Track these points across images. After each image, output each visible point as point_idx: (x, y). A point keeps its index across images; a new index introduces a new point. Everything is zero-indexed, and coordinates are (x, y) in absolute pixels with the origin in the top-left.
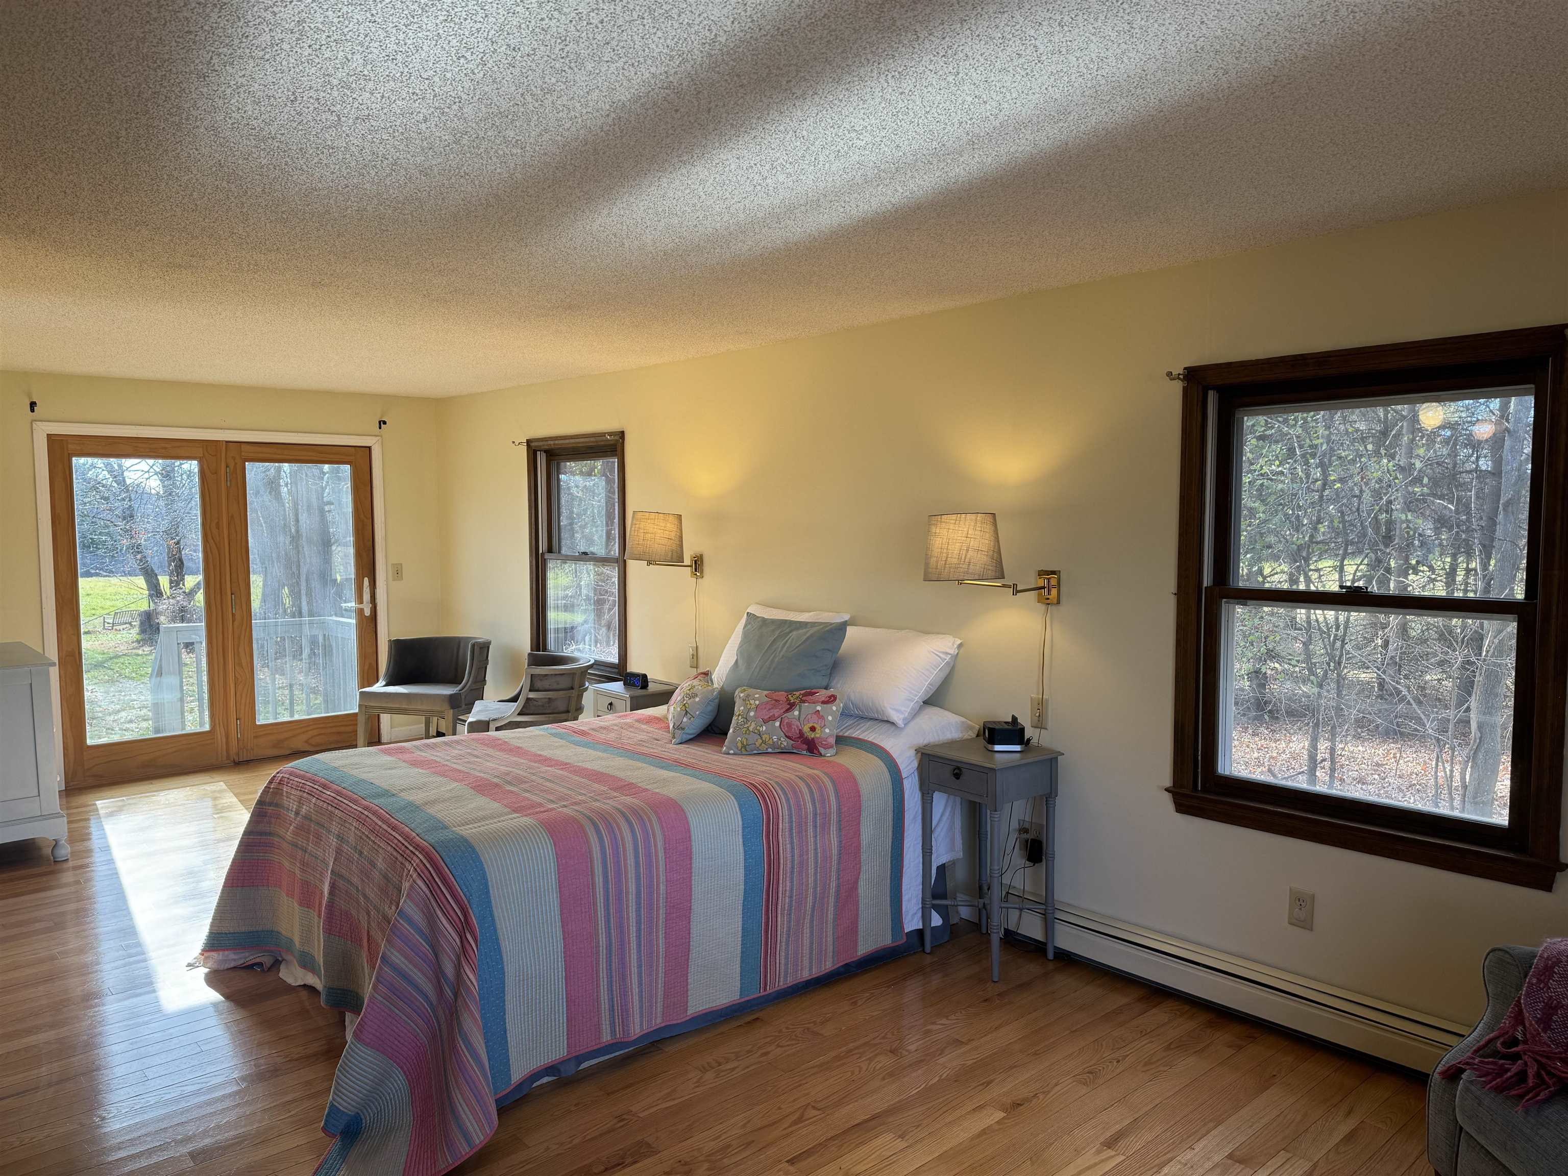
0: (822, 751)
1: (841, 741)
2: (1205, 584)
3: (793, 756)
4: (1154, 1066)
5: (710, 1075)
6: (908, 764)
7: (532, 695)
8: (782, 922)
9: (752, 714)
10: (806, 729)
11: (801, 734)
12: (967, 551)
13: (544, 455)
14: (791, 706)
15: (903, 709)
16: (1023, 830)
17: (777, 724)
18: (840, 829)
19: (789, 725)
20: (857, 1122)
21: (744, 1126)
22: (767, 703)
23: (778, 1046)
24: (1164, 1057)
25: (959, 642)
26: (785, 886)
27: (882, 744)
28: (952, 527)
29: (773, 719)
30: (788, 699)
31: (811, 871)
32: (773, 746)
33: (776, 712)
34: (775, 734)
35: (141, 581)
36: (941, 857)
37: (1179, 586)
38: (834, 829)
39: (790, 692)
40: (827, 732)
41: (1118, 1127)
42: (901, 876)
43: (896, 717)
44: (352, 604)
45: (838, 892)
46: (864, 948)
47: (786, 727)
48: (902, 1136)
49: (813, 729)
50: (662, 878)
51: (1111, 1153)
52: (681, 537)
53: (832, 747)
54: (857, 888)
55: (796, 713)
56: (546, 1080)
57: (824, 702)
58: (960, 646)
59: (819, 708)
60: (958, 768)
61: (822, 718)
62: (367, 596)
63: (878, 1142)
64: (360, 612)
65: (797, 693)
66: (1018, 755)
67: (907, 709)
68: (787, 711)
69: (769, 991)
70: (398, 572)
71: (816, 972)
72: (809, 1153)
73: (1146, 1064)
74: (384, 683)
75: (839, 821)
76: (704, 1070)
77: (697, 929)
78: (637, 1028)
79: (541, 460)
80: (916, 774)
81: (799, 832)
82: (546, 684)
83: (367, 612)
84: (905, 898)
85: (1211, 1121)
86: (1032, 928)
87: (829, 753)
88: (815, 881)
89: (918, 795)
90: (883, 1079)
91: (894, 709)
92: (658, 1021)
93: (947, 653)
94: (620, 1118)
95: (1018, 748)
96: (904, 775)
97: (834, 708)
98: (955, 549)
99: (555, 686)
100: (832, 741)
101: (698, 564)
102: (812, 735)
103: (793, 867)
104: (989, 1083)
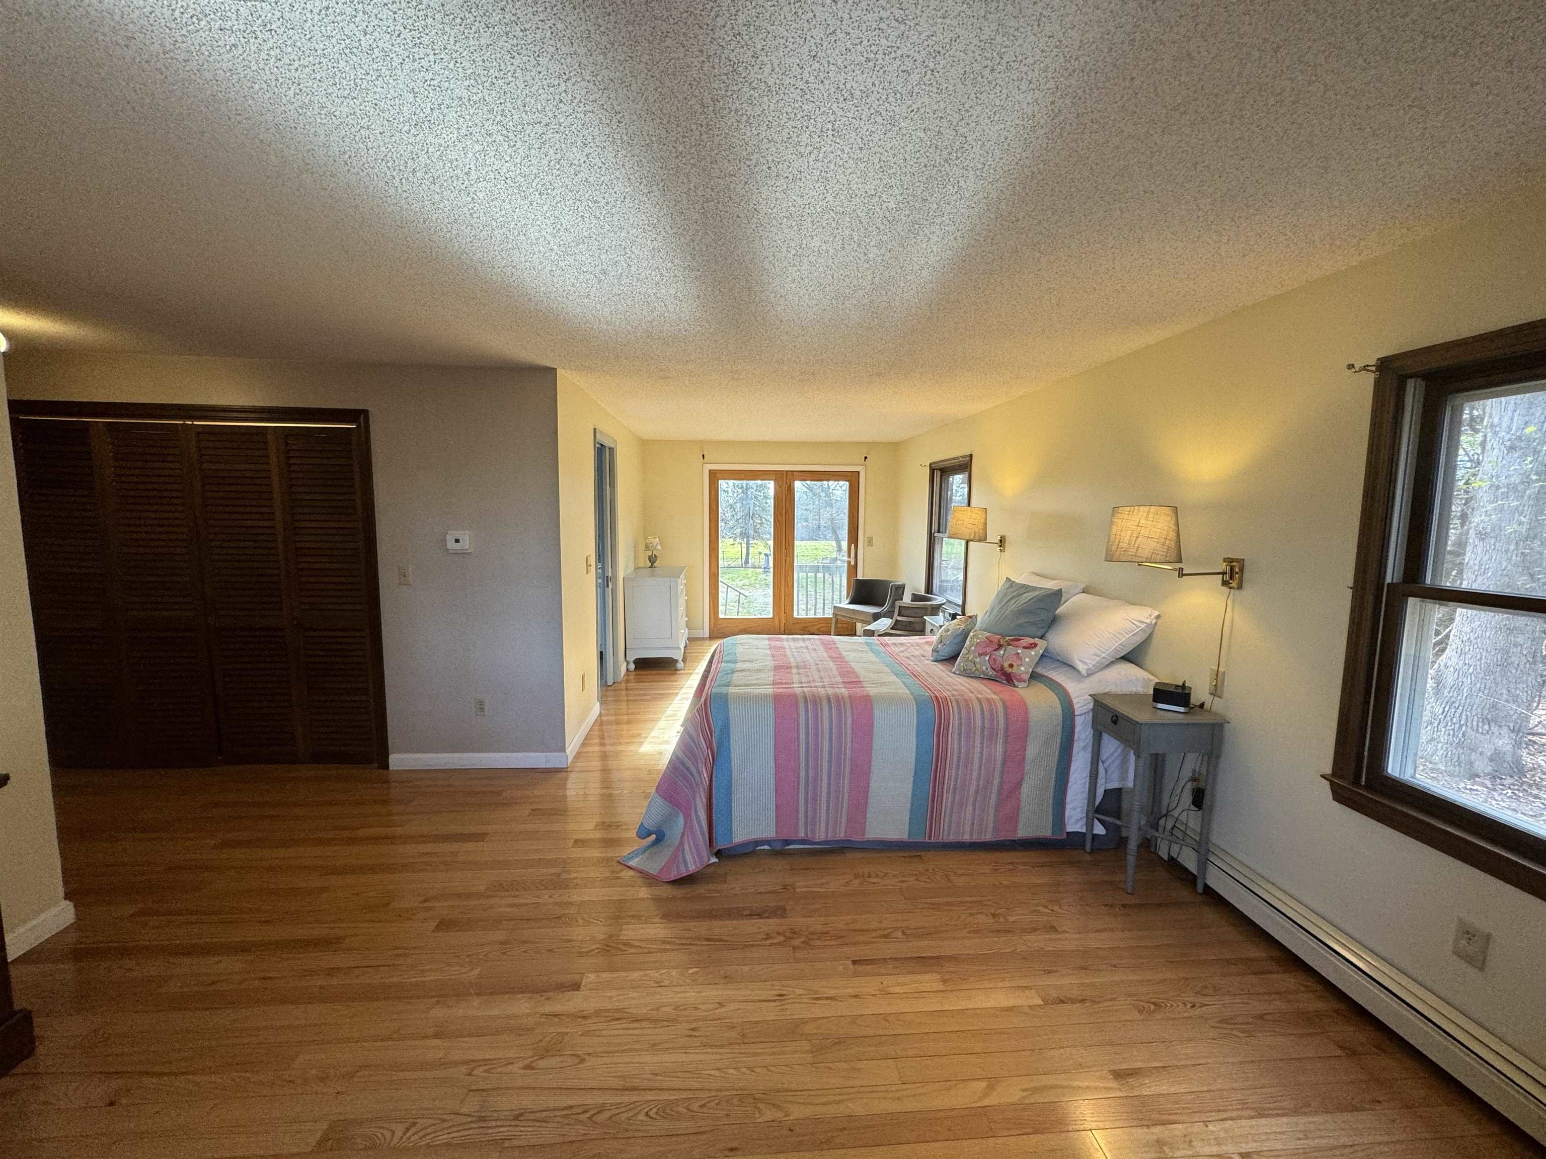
0: (1016, 683)
1: (1035, 676)
2: (1388, 580)
3: (996, 683)
4: (1229, 1026)
5: (857, 882)
6: (1082, 703)
7: (899, 618)
8: (948, 797)
9: (973, 648)
10: (1006, 665)
11: (1002, 668)
12: (1137, 537)
13: (939, 472)
14: (1000, 646)
15: (1089, 661)
16: (1194, 779)
17: (987, 658)
18: (1006, 742)
19: (995, 660)
20: (923, 955)
21: (847, 924)
22: (984, 642)
23: (916, 880)
24: (1248, 1023)
25: (1157, 613)
26: (951, 772)
27: (1065, 686)
28: (1126, 517)
29: (985, 654)
30: (999, 641)
31: (976, 766)
32: (983, 673)
33: (989, 650)
34: (984, 664)
35: (834, 543)
36: (1109, 781)
37: (1356, 581)
38: (1000, 741)
39: (1003, 636)
40: (1023, 670)
41: (1139, 1065)
42: (1066, 788)
43: (1081, 667)
44: (846, 558)
45: (1000, 788)
46: (1023, 833)
47: (993, 661)
48: (944, 981)
49: (1011, 666)
50: (849, 745)
51: (1114, 1084)
52: (985, 524)
53: (1024, 681)
54: (1020, 788)
55: (1002, 652)
56: (766, 847)
57: (1025, 648)
58: (1158, 617)
59: (1019, 651)
60: (1116, 716)
61: (1021, 659)
62: (853, 554)
63: (927, 977)
64: (849, 562)
65: (1008, 638)
66: (1181, 716)
67: (1092, 663)
68: (996, 650)
69: (933, 840)
70: (870, 542)
71: (975, 838)
72: (872, 962)
73: (1220, 1022)
74: (848, 601)
75: (1006, 737)
76: (857, 876)
77: (874, 785)
78: (821, 835)
79: (937, 475)
80: (1091, 714)
81: (968, 738)
82: (909, 612)
83: (853, 563)
84: (1068, 807)
85: (1253, 1109)
86: (1189, 860)
87: (1021, 685)
88: (979, 774)
89: (1089, 732)
90: (969, 932)
91: (1080, 660)
92: (841, 835)
93: (1142, 622)
94: (785, 887)
95: (1182, 709)
96: (1076, 713)
97: (1033, 653)
98: (1126, 536)
99: (914, 614)
100: (1027, 677)
101: (1002, 542)
102: (1009, 670)
103: (959, 761)
104: (1049, 972)
